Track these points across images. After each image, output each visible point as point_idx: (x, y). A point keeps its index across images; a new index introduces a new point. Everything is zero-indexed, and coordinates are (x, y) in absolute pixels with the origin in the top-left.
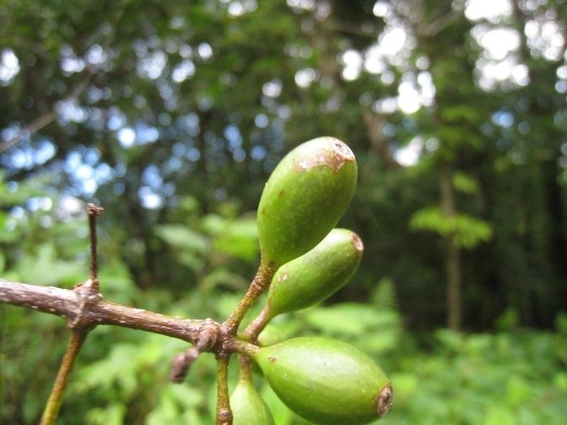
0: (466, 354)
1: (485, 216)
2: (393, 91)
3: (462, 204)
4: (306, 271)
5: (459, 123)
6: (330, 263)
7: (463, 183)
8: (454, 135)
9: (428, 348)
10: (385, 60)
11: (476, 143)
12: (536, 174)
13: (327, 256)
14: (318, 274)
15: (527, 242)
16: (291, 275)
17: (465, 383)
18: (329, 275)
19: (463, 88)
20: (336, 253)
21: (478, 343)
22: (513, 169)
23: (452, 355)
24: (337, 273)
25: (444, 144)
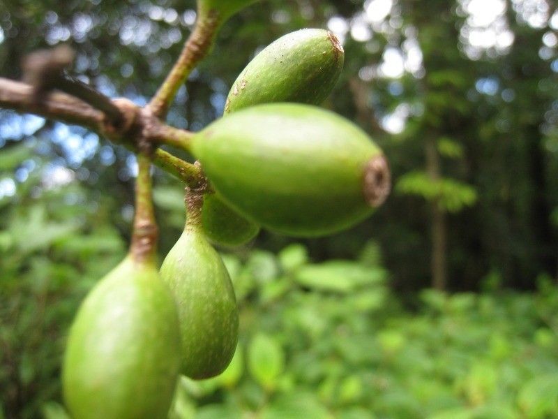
0: (451, 313)
1: (470, 181)
2: (378, 59)
3: (447, 168)
4: (270, 75)
5: (445, 88)
6: (301, 62)
7: (449, 147)
8: (440, 100)
9: (413, 308)
10: (370, 27)
11: (461, 107)
12: (520, 142)
13: (296, 53)
14: (286, 77)
15: (509, 208)
16: (250, 81)
17: (449, 342)
18: (300, 78)
19: (449, 54)
20: (308, 49)
21: (461, 302)
22: (497, 136)
23: (436, 315)
24: (310, 76)
25: (430, 108)
